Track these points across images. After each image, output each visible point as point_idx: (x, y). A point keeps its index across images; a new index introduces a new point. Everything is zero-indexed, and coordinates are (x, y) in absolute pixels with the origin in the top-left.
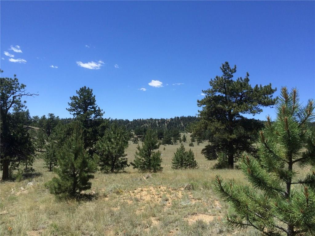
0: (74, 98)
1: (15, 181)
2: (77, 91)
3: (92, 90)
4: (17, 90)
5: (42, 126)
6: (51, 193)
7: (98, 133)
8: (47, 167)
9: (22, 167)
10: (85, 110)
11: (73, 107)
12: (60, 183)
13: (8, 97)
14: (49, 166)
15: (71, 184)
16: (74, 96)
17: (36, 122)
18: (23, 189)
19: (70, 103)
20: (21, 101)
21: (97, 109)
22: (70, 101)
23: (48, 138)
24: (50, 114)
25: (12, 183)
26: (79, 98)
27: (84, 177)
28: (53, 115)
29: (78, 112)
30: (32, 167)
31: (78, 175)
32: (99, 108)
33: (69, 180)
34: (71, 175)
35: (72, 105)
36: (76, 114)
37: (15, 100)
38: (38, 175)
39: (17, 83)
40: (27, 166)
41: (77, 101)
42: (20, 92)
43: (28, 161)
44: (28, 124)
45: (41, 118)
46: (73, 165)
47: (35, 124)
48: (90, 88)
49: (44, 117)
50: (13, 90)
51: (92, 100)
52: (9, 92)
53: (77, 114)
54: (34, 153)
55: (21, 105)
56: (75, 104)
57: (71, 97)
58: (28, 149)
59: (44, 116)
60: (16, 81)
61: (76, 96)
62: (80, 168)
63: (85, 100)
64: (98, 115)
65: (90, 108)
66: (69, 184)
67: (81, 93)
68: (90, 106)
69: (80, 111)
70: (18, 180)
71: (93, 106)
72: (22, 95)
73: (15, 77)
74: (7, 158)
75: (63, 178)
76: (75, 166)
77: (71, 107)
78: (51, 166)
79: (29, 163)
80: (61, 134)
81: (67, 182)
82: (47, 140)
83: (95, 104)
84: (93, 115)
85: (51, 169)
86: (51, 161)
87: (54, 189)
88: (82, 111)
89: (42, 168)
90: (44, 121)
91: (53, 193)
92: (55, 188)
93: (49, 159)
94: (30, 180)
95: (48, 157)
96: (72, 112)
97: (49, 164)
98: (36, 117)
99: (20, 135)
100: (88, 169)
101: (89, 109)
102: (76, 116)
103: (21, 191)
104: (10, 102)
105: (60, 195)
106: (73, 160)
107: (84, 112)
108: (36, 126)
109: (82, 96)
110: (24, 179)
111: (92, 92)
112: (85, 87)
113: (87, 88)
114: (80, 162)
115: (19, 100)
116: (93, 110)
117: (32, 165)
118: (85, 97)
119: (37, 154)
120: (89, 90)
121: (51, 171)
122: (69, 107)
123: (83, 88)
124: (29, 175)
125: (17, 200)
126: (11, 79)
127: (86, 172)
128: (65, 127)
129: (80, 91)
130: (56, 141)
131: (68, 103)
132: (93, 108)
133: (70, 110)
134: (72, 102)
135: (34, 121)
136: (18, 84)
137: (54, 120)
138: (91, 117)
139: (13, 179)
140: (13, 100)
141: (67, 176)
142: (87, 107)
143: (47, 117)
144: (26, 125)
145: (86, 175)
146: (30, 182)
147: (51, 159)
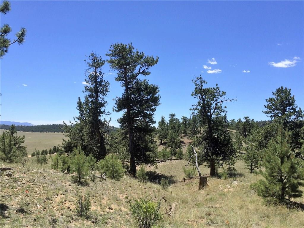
0: (271, 100)
1: (221, 178)
2: (273, 93)
3: (290, 90)
4: (219, 97)
5: (239, 129)
6: (259, 195)
7: (300, 136)
8: (248, 168)
9: (225, 166)
10: (283, 112)
11: (270, 109)
12: (267, 187)
13: (212, 104)
14: (250, 167)
15: (280, 189)
16: (270, 98)
17: (233, 125)
18: (229, 186)
19: (266, 105)
20: (222, 107)
21: (297, 109)
22: (266, 104)
23: (246, 140)
24: (245, 117)
25: (219, 180)
26: (276, 99)
27: (294, 184)
28: (248, 118)
29: (275, 114)
30: (233, 167)
31: (286, 180)
32: (300, 109)
33: (278, 184)
34: (279, 179)
35: (268, 107)
36: (273, 116)
37: (217, 106)
38: (241, 175)
39: (218, 91)
40: (229, 166)
41: (274, 102)
42: (221, 99)
43: (230, 161)
44: (227, 127)
45: (237, 121)
46: (280, 169)
47: (232, 127)
48: (288, 88)
49: (240, 121)
50: (216, 97)
51: (291, 101)
52: (212, 100)
53: (275, 116)
54: (236, 154)
55: (222, 110)
56: (271, 106)
57: (267, 99)
58: (230, 150)
59: (240, 119)
60: (217, 89)
61: (273, 98)
62: (288, 173)
63: (283, 102)
64: (299, 117)
65: (289, 109)
66: (278, 189)
67: (278, 94)
68: (288, 107)
69: (278, 113)
70: (224, 177)
71: (292, 107)
72: (223, 101)
73: (217, 86)
74: (214, 157)
75: (271, 182)
76: (283, 170)
77: (268, 109)
78: (251, 168)
79: (231, 163)
80: (258, 136)
81: (275, 186)
82: (245, 143)
83: (294, 105)
84: (293, 117)
85: (252, 171)
86: (251, 162)
87: (261, 191)
88: (280, 113)
89: (243, 169)
90: (240, 124)
91: (261, 196)
92: (263, 191)
93: (250, 161)
94: (235, 179)
95: (249, 159)
96: (269, 114)
97: (249, 165)
98: (233, 121)
99: (223, 137)
100: (298, 176)
101: (287, 110)
102: (273, 118)
103: (228, 188)
104: (214, 108)
105: (268, 199)
106: (280, 164)
107: (282, 114)
108: (233, 129)
109: (279, 97)
110: (229, 177)
111: (290, 92)
112: (282, 87)
113: (284, 89)
114: (288, 167)
115: (221, 106)
116: (292, 111)
117: (234, 165)
118: (282, 98)
119: (238, 156)
120: (287, 90)
121: (251, 172)
122: (265, 109)
123: (280, 88)
124: (232, 174)
125: (226, 197)
126: (214, 88)
127: (296, 178)
128: (262, 130)
129: (276, 92)
130: (254, 144)
131: (264, 105)
132: (292, 109)
133: (267, 113)
134: (268, 105)
135: (231, 124)
136: (220, 91)
137: (250, 123)
138: (290, 119)
139: (220, 177)
140: (216, 106)
141: (274, 180)
142: (284, 108)
143: (243, 120)
144: (225, 128)
145: (296, 181)
146: (235, 181)
147: (251, 161)
